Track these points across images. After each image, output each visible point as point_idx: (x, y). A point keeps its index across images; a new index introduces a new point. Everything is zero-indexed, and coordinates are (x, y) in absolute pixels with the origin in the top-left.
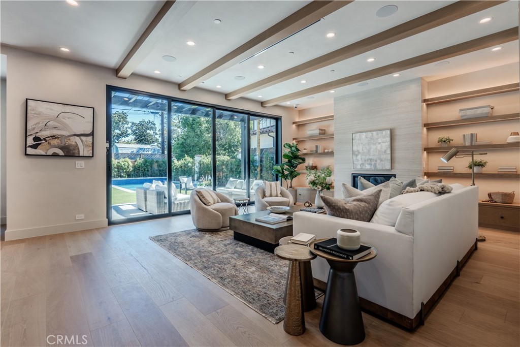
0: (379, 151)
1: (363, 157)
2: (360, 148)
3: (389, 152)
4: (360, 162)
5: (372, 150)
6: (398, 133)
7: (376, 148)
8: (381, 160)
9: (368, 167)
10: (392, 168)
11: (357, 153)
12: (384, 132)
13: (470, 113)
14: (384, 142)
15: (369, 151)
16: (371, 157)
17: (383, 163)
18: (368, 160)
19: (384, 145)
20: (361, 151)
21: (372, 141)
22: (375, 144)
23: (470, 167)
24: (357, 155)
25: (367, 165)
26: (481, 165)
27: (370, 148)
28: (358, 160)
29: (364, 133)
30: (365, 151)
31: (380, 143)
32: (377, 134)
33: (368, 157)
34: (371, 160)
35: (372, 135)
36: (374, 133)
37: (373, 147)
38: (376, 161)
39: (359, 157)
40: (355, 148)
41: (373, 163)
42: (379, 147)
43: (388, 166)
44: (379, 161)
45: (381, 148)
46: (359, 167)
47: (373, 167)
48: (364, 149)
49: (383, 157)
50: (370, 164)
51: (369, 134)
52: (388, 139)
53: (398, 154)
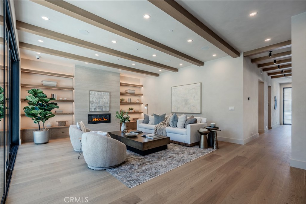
0: (104, 102)
1: (96, 105)
2: (94, 100)
3: (109, 103)
4: (94, 108)
5: (101, 101)
6: (112, 94)
7: (103, 101)
8: (105, 107)
9: (98, 110)
10: (110, 110)
11: (92, 102)
12: (107, 93)
13: (131, 92)
14: (106, 98)
15: (99, 102)
16: (100, 105)
17: (106, 108)
18: (98, 106)
19: (107, 99)
20: (95, 101)
21: (101, 97)
22: (102, 99)
23: (129, 110)
24: (92, 104)
25: (98, 109)
26: (132, 109)
27: (100, 100)
28: (93, 107)
29: (97, 92)
30: (97, 101)
31: (105, 98)
32: (104, 94)
33: (98, 105)
34: (100, 106)
35: (101, 94)
36: (102, 92)
37: (101, 100)
38: (103, 107)
39: (94, 105)
40: (91, 100)
41: (101, 108)
42: (104, 100)
43: (108, 110)
44: (104, 107)
45: (106, 101)
46: (93, 110)
47: (101, 110)
48: (97, 100)
49: (106, 105)
50: (100, 109)
51: (100, 93)
52: (108, 97)
53: (112, 105)
